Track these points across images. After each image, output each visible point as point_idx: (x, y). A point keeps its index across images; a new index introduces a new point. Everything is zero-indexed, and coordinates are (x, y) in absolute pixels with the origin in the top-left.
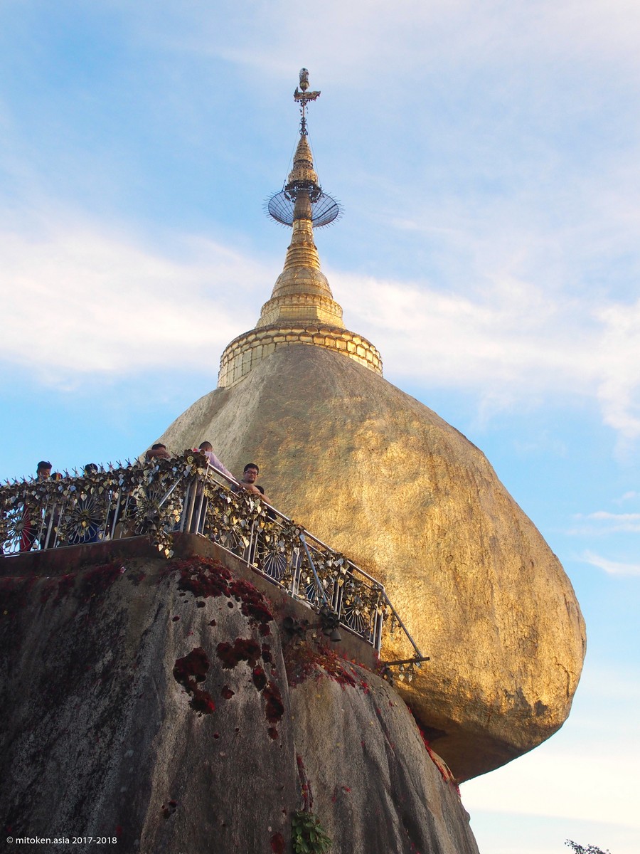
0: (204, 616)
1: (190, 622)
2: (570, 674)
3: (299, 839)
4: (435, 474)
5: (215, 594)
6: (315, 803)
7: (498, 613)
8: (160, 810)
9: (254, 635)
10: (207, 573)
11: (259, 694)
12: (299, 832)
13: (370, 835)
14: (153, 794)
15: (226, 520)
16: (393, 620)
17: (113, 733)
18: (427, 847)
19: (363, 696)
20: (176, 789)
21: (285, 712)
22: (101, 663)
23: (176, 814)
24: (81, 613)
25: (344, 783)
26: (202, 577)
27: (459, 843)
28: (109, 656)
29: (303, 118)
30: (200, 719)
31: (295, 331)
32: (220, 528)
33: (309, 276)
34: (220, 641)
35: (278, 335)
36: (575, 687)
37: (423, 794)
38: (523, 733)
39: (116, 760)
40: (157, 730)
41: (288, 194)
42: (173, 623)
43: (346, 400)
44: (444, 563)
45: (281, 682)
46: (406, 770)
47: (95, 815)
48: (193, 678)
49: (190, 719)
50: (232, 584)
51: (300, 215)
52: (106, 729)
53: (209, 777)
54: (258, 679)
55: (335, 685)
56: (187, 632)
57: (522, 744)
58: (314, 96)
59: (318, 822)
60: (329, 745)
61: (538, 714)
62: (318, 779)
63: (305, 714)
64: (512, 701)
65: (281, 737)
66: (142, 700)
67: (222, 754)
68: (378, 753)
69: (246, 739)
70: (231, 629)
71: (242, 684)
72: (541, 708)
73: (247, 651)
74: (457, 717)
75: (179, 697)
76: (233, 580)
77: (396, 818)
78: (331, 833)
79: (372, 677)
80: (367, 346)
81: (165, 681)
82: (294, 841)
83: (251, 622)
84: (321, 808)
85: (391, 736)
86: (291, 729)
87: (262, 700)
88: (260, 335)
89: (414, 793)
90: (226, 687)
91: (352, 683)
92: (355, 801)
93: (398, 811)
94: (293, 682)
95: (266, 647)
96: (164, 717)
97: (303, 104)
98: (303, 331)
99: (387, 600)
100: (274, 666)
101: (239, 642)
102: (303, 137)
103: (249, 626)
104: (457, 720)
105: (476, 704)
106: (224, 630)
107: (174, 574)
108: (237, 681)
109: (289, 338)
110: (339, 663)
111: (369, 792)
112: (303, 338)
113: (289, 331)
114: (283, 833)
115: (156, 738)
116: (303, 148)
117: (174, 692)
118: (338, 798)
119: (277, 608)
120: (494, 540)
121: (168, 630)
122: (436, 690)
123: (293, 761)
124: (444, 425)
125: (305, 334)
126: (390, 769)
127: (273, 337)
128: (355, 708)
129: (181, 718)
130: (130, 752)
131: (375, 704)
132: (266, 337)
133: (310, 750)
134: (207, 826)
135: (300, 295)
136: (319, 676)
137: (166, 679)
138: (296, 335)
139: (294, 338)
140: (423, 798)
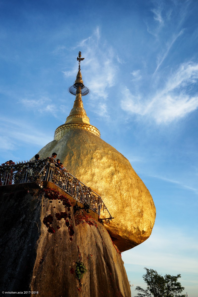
0: (52, 206)
1: (48, 207)
2: (152, 223)
3: (78, 270)
4: (115, 166)
5: (55, 199)
6: (82, 259)
7: (132, 205)
8: (39, 261)
9: (66, 211)
10: (53, 193)
11: (67, 228)
12: (78, 267)
13: (98, 268)
14: (37, 257)
15: (58, 178)
16: (104, 207)
17: (25, 239)
18: (113, 272)
19: (96, 228)
20: (44, 256)
21: (75, 233)
22: (22, 218)
23: (44, 263)
24: (16, 204)
25: (91, 253)
26: (51, 194)
27: (121, 270)
28: (24, 216)
29: (79, 65)
30: (50, 235)
31: (76, 125)
32: (56, 180)
33: (80, 110)
34: (56, 212)
35: (71, 126)
36: (153, 226)
37: (112, 256)
38: (139, 239)
39: (26, 247)
40: (38, 238)
41: (75, 86)
42: (43, 207)
43: (91, 145)
44: (117, 191)
45: (73, 225)
46: (107, 250)
47: (20, 263)
48: (48, 223)
49: (48, 235)
50: (60, 196)
51: (78, 92)
52: (23, 238)
53: (53, 252)
54: (67, 224)
55: (88, 225)
56: (47, 210)
57: (138, 242)
58: (82, 59)
59: (84, 265)
60: (86, 243)
61: (143, 234)
62: (83, 252)
63: (80, 234)
64: (136, 230)
65: (73, 240)
66: (34, 229)
67: (57, 245)
68: (100, 245)
69: (64, 241)
70: (60, 209)
71: (63, 225)
72: (144, 232)
73: (64, 215)
74: (120, 234)
75: (44, 229)
76: (60, 195)
77: (105, 263)
78: (87, 268)
79: (98, 223)
80: (96, 130)
81: (41, 224)
82: (76, 270)
83: (65, 207)
84: (84, 260)
85: (103, 240)
86: (76, 238)
87: (68, 229)
88: (66, 126)
89: (110, 256)
90: (58, 226)
91: (93, 225)
92: (94, 259)
93: (105, 261)
94: (76, 224)
95: (69, 214)
96: (40, 234)
97: (80, 61)
98: (79, 125)
99: (102, 201)
100: (71, 220)
101: (62, 213)
102: (79, 71)
103: (64, 208)
104: (121, 235)
105: (126, 231)
106: (58, 209)
107: (43, 193)
108: (61, 224)
109: (74, 127)
110: (89, 219)
111: (97, 256)
112: (78, 127)
113: (75, 125)
114: (74, 268)
115: (38, 240)
116: (79, 74)
117: (43, 227)
118: (89, 258)
119: (72, 203)
120: (131, 184)
121: (42, 209)
122: (115, 227)
123: (76, 247)
124: (118, 152)
125: (79, 126)
126: (103, 249)
127: (70, 126)
128: (94, 232)
129: (45, 235)
130: (30, 245)
131: (99, 231)
132: (68, 126)
133: (81, 244)
134: (52, 266)
135: (78, 115)
136: (83, 223)
137: (41, 223)
138: (76, 126)
139: (76, 127)
140: (112, 258)
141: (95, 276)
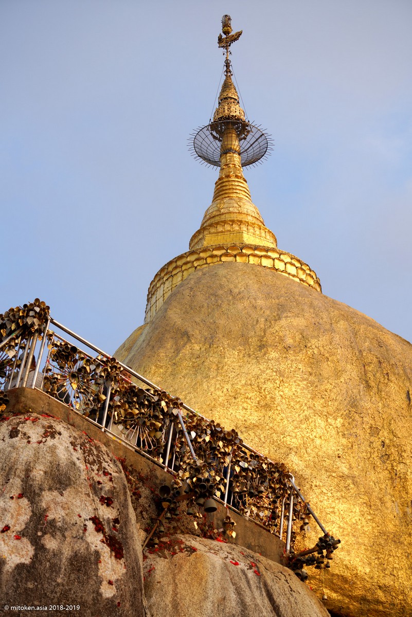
29: (227, 60)
31: (215, 253)
33: (236, 205)
35: (197, 260)
41: (213, 132)
44: (378, 463)
58: (237, 37)
80: (298, 265)
97: (226, 47)
98: (224, 251)
109: (209, 260)
112: (223, 259)
113: (209, 254)
127: (193, 262)
135: (225, 223)
138: (216, 256)
139: (215, 260)
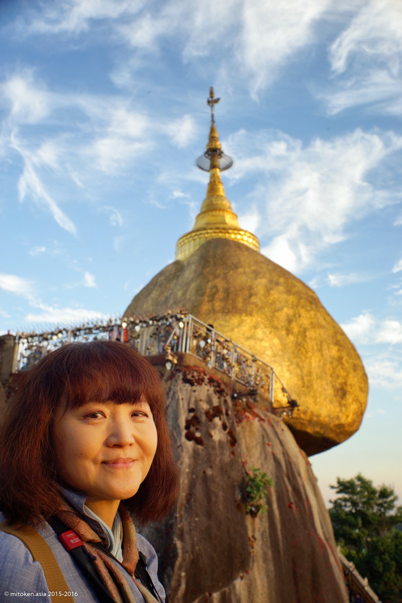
0: (196, 398)
1: (190, 400)
2: (362, 404)
4: (293, 305)
5: (200, 384)
9: (220, 402)
10: (195, 374)
11: (225, 434)
13: (280, 499)
19: (269, 426)
21: (237, 441)
23: (193, 499)
26: (193, 377)
29: (212, 114)
31: (216, 231)
33: (220, 200)
34: (206, 409)
36: (365, 409)
40: (180, 457)
41: (207, 155)
42: (181, 401)
43: (247, 269)
45: (234, 426)
46: (292, 463)
50: (208, 379)
51: (213, 166)
54: (224, 427)
55: (256, 422)
65: (236, 455)
68: (280, 457)
70: (209, 401)
73: (217, 412)
76: (208, 377)
77: (290, 488)
79: (272, 417)
80: (253, 237)
83: (218, 397)
85: (285, 447)
86: (240, 449)
87: (227, 437)
88: (197, 233)
89: (297, 474)
90: (210, 433)
91: (264, 421)
94: (238, 424)
97: (212, 106)
98: (220, 230)
100: (230, 419)
101: (214, 407)
102: (213, 125)
103: (217, 399)
105: (318, 423)
106: (207, 403)
107: (179, 376)
108: (214, 429)
112: (220, 234)
113: (213, 231)
116: (213, 130)
121: (180, 405)
125: (221, 232)
131: (275, 431)
132: (200, 234)
133: (248, 458)
135: (216, 210)
136: (248, 419)
139: (216, 234)
140: (300, 475)
141: (277, 512)
